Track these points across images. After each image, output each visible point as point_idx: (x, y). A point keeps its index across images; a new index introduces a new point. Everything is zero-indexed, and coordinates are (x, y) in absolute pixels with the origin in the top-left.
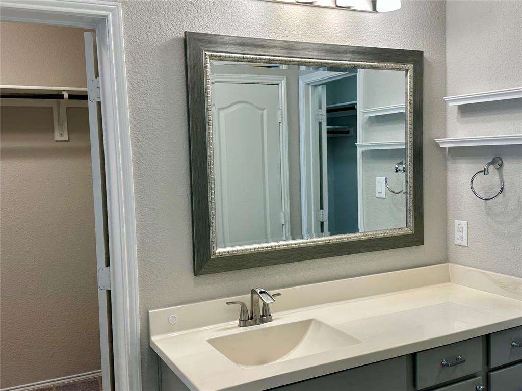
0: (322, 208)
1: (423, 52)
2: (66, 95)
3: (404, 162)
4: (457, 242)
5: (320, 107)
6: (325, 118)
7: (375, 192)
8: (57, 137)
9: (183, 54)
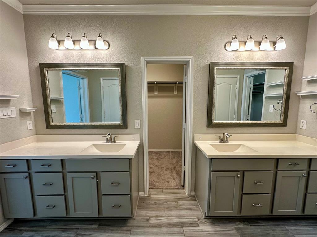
0: (248, 114)
1: (293, 63)
2: (178, 83)
3: (282, 100)
4: (301, 127)
5: (251, 84)
6: (252, 87)
7: (269, 110)
8: (175, 93)
9: (209, 68)
